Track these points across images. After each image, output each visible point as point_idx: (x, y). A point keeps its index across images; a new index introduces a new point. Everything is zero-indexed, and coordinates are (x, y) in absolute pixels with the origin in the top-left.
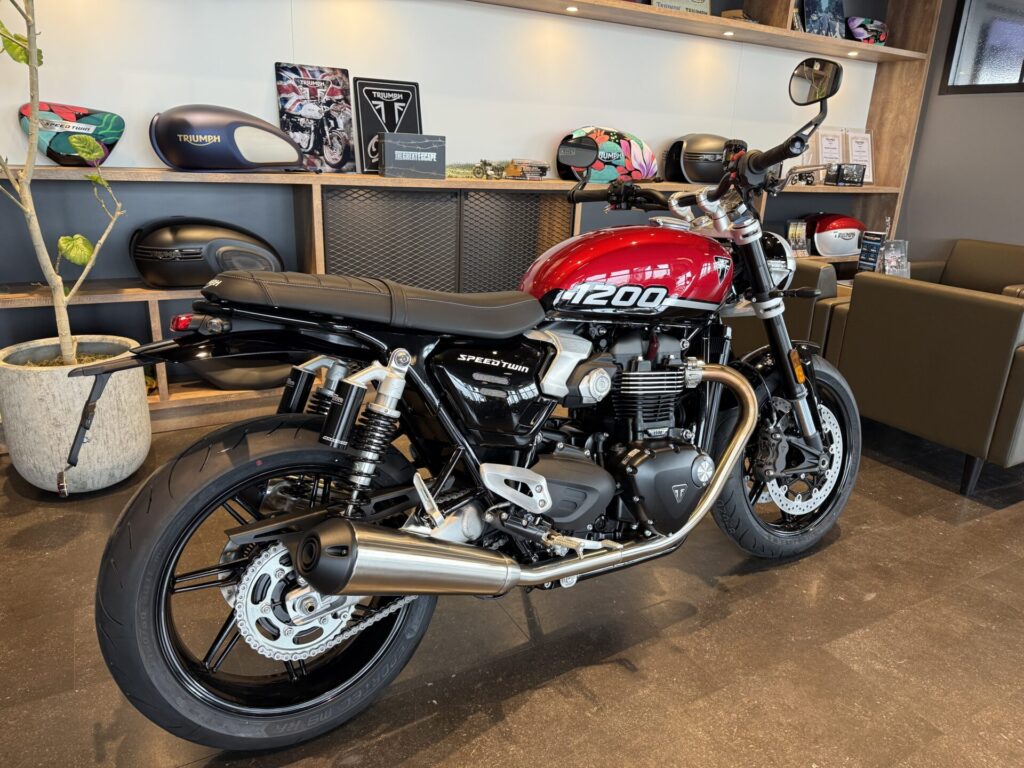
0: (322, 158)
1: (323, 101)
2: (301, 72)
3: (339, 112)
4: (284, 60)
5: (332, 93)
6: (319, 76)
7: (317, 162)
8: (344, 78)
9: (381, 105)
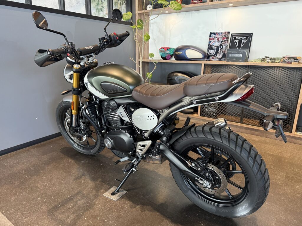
0: (216, 57)
1: (221, 41)
2: (216, 34)
3: (224, 44)
4: (212, 32)
5: (224, 38)
6: (221, 34)
7: (215, 58)
8: (228, 34)
9: (238, 41)
